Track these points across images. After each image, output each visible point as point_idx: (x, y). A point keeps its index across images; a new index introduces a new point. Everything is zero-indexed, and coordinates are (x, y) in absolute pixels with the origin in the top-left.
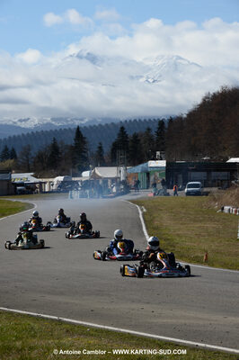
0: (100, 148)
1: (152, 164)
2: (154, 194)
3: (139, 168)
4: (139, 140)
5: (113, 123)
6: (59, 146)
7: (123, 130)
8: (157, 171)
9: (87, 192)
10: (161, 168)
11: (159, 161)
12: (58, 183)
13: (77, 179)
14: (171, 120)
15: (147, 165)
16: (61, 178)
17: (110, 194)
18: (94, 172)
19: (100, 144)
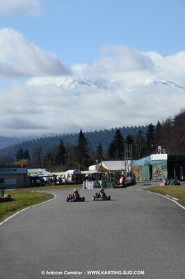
0: (100, 148)
1: (154, 157)
2: (166, 184)
3: (141, 162)
4: (133, 141)
5: (106, 130)
6: (65, 146)
7: (118, 132)
8: (160, 164)
9: (100, 182)
10: (163, 160)
11: (161, 155)
12: (69, 176)
13: (86, 172)
14: (159, 123)
15: (150, 159)
16: (71, 172)
17: (120, 184)
18: (101, 165)
19: (100, 144)
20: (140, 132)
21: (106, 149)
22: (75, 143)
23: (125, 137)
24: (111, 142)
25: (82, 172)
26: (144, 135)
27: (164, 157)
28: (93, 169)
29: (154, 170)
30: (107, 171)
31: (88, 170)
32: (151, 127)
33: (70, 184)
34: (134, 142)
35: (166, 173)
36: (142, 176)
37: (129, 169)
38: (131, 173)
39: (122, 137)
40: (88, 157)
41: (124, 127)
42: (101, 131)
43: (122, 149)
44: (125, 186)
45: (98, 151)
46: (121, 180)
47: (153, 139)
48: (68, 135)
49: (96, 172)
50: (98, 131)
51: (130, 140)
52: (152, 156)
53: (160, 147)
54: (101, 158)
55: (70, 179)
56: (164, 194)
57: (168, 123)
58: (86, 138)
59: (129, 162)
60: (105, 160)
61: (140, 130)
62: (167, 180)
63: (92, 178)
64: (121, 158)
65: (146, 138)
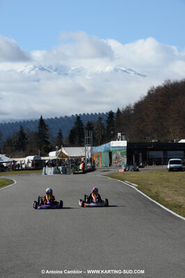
0: (60, 134)
1: (114, 144)
2: (125, 170)
3: (101, 148)
4: (93, 127)
5: (66, 116)
6: (26, 132)
7: (78, 119)
8: (119, 150)
9: (60, 168)
10: (122, 147)
11: (120, 141)
12: (29, 162)
13: (45, 158)
14: (119, 110)
15: (109, 145)
16: (31, 158)
17: (80, 170)
18: (61, 152)
19: (60, 131)
20: (100, 119)
21: (66, 135)
22: (35, 129)
23: (85, 124)
24: (71, 128)
25: (42, 158)
27: (124, 143)
28: (53, 155)
29: (114, 157)
30: (67, 157)
31: (48, 156)
32: (111, 114)
33: (30, 169)
34: (95, 128)
35: (125, 160)
36: (102, 162)
37: (89, 156)
38: (91, 159)
39: (82, 123)
40: (48, 143)
41: (84, 114)
42: (61, 117)
43: (82, 136)
44: (85, 172)
45: (58, 137)
46: (81, 167)
47: (113, 126)
48: (28, 121)
49: (56, 158)
50: (58, 117)
51: (90, 127)
52: (112, 142)
53: (119, 134)
54: (61, 145)
55: (30, 165)
56: (123, 180)
57: (128, 110)
58: (46, 124)
59: (89, 148)
60: (65, 146)
61: (100, 117)
62: (126, 166)
63: (52, 164)
64: (81, 144)
65: (106, 125)
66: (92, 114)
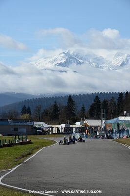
0: (83, 108)
1: (121, 118)
3: (112, 121)
4: (107, 104)
5: (87, 94)
6: (58, 106)
7: (97, 97)
8: (125, 123)
10: (127, 121)
12: (61, 129)
13: (73, 126)
14: (127, 92)
15: (118, 119)
16: (63, 126)
18: (85, 123)
19: (83, 105)
20: (113, 98)
21: (87, 109)
22: (65, 104)
23: (102, 100)
24: (91, 104)
25: (71, 126)
26: (115, 100)
27: (128, 118)
28: (78, 124)
29: (121, 127)
30: (88, 126)
31: (75, 125)
33: (62, 134)
34: (109, 104)
37: (103, 126)
38: (105, 128)
39: (99, 101)
40: (74, 115)
41: (101, 93)
42: (84, 94)
43: (99, 110)
45: (82, 110)
48: (59, 97)
49: (81, 126)
51: (105, 102)
52: (119, 117)
53: (125, 112)
54: (83, 117)
55: (63, 130)
59: (104, 121)
61: (112, 96)
64: (98, 118)
65: (117, 103)
66: (107, 93)
